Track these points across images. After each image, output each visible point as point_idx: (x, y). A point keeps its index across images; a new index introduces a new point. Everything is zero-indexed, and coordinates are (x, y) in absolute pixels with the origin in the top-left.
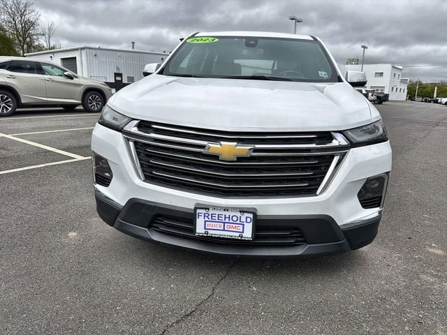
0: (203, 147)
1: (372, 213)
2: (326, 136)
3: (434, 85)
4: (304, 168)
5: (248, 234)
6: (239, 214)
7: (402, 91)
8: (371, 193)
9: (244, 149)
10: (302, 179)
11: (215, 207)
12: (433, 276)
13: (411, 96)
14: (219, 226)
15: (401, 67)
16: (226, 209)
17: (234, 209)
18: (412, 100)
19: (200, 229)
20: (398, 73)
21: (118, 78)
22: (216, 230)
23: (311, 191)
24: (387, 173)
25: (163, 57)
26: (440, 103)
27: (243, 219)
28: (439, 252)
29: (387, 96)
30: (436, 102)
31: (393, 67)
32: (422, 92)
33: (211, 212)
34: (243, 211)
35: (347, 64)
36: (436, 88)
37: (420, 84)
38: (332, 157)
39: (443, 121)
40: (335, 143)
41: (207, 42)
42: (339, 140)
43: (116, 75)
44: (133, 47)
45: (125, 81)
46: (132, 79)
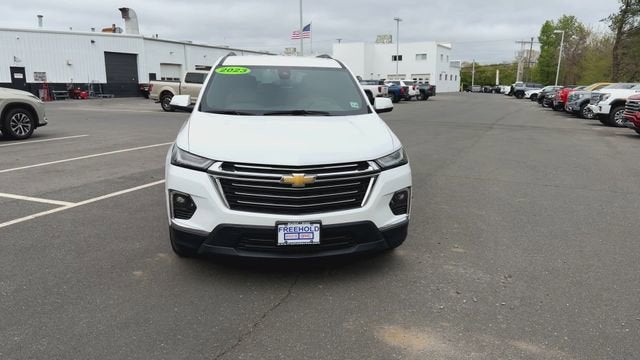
0: (279, 178)
1: (401, 218)
2: (363, 165)
3: (495, 66)
4: (351, 189)
5: (317, 239)
6: (309, 226)
7: (454, 78)
8: (399, 203)
9: (310, 177)
10: (350, 197)
11: (292, 222)
12: (452, 265)
13: (466, 86)
14: (295, 236)
15: (449, 45)
16: (300, 223)
17: (305, 222)
18: (468, 91)
19: (281, 240)
20: (446, 53)
21: (18, 76)
22: (293, 240)
23: (357, 204)
24: (409, 187)
25: (94, 38)
26: (503, 93)
27: (313, 229)
28: (461, 250)
29: (433, 88)
30: (498, 91)
31: (439, 46)
32: (480, 78)
33: (289, 226)
34: (312, 223)
35: (377, 42)
36: (498, 72)
37: (477, 67)
38: (369, 179)
39: (500, 123)
40: (370, 169)
41: (239, 73)
42: (373, 167)
43: (14, 70)
44: (40, 23)
45: (30, 79)
46: (42, 75)
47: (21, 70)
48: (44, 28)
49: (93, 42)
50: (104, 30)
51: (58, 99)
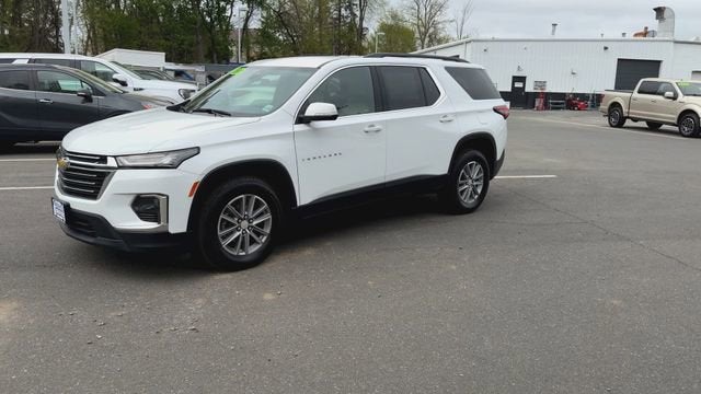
2: (103, 159)
4: (90, 179)
21: (519, 85)
23: (94, 196)
25: (606, 45)
38: (105, 174)
40: (108, 164)
43: (516, 79)
44: (554, 31)
45: (529, 88)
46: (542, 84)
47: (522, 79)
48: (556, 37)
49: (606, 48)
50: (636, 35)
51: (553, 109)
